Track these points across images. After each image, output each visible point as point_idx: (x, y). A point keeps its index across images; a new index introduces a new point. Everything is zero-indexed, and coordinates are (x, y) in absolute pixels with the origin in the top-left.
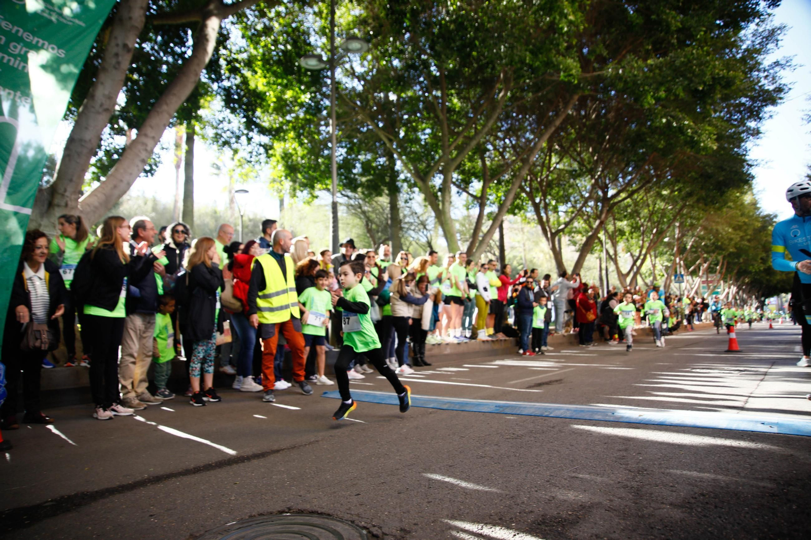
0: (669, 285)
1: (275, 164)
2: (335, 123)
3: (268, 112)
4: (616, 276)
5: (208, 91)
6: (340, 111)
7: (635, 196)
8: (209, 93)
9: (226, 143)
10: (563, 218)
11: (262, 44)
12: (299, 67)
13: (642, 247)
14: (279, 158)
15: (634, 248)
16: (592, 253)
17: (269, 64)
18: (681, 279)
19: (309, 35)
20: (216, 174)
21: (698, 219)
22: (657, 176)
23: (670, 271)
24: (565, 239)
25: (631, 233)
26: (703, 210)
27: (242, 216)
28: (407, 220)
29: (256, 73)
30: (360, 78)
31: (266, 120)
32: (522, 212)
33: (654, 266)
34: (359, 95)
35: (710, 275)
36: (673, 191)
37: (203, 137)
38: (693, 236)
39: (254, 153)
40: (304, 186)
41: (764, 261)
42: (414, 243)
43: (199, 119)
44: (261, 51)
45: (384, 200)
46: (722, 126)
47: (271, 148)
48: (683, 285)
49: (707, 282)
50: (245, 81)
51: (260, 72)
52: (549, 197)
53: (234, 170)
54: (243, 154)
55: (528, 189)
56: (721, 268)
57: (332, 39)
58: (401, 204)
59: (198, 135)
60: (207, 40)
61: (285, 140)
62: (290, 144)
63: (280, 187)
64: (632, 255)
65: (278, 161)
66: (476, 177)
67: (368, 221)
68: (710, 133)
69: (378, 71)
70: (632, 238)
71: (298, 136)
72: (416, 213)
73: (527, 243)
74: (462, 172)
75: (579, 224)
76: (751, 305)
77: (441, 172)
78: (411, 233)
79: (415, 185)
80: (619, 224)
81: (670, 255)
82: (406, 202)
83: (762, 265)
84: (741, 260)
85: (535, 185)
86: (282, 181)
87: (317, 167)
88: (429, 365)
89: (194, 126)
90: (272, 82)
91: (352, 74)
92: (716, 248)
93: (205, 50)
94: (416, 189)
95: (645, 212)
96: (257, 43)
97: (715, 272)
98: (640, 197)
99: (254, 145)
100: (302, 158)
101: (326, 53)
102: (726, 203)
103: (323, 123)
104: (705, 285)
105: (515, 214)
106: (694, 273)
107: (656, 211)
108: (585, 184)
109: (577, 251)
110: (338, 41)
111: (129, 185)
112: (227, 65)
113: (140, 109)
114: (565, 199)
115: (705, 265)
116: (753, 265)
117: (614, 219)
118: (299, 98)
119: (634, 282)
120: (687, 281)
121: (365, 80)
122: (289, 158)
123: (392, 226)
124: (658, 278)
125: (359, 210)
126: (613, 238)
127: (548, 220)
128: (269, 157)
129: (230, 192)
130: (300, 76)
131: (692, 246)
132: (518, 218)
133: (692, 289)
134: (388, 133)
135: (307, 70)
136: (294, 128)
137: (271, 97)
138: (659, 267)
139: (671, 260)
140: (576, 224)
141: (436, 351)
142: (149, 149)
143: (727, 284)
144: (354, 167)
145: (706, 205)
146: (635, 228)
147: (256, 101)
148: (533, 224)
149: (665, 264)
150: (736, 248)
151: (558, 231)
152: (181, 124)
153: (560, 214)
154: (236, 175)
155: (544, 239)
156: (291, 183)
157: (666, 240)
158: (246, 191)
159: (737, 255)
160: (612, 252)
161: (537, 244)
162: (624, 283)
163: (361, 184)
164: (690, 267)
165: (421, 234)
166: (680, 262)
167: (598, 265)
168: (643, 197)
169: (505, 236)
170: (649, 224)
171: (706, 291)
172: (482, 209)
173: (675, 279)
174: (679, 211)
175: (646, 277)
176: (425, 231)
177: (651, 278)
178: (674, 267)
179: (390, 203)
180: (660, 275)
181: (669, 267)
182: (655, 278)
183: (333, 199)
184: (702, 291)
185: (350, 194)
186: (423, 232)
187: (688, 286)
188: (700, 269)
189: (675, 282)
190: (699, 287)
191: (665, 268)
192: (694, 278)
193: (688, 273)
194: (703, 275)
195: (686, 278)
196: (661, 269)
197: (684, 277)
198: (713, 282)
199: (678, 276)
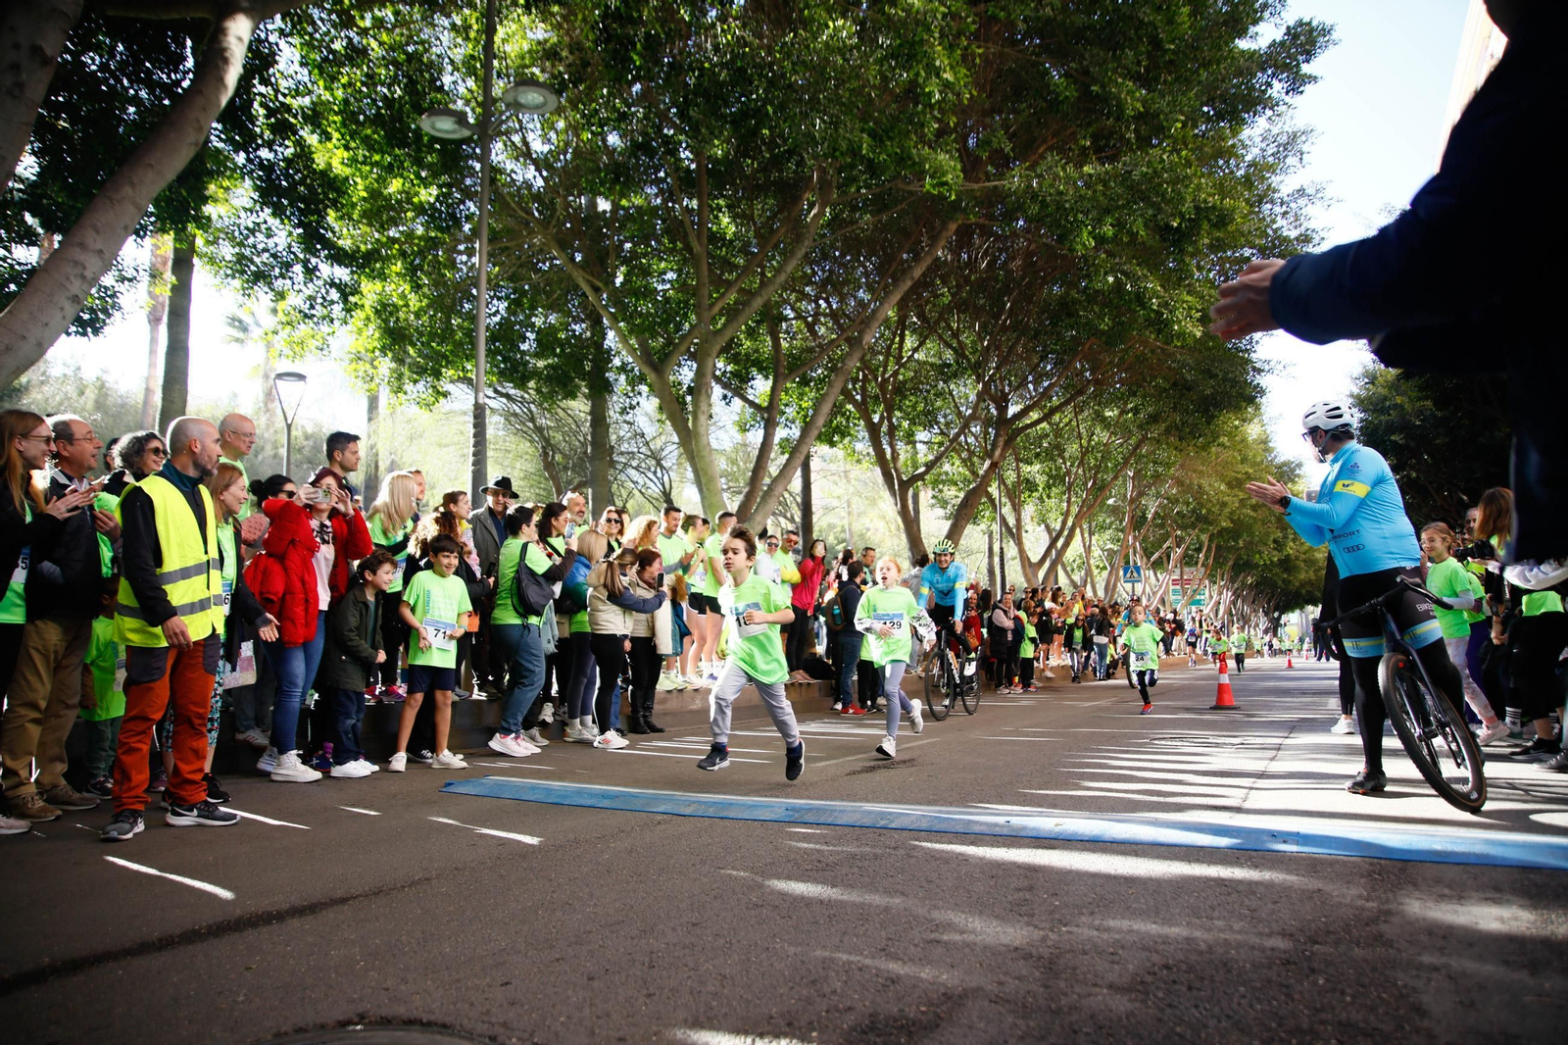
0: (1115, 586)
1: (360, 324)
2: (486, 248)
3: (351, 219)
4: (1019, 569)
5: (226, 168)
6: (498, 226)
7: (1056, 418)
8: (228, 173)
9: (260, 277)
10: (924, 455)
11: (344, 80)
12: (418, 132)
13: (1066, 514)
14: (368, 310)
15: (1052, 516)
16: (975, 523)
17: (357, 122)
18: (1135, 574)
19: (441, 71)
20: (237, 340)
21: (1168, 466)
22: (1097, 382)
23: (1118, 561)
24: (926, 496)
25: (1049, 487)
26: (1176, 448)
27: (289, 426)
28: (624, 447)
29: (329, 139)
30: (540, 164)
31: (347, 234)
32: (847, 440)
33: (1088, 549)
34: (537, 197)
35: (1186, 569)
36: (1123, 412)
37: (212, 260)
38: (1158, 495)
39: (320, 301)
40: (420, 371)
41: (1279, 545)
42: (636, 492)
43: (204, 223)
44: (340, 93)
45: (579, 406)
46: (1211, 296)
47: (356, 291)
48: (1139, 587)
49: (1181, 581)
50: (304, 154)
51: (336, 135)
52: (898, 413)
53: (276, 333)
54: (295, 300)
55: (858, 397)
56: (1207, 558)
57: (486, 84)
58: (613, 414)
59: (200, 256)
60: (226, 61)
61: (383, 277)
62: (393, 286)
63: (371, 371)
64: (1047, 527)
65: (368, 319)
66: (760, 370)
67: (547, 448)
68: (1190, 308)
69: (577, 153)
70: (1049, 497)
71: (412, 272)
72: (643, 435)
73: (855, 500)
74: (734, 359)
75: (952, 467)
76: (1257, 625)
77: (693, 357)
78: (632, 472)
79: (642, 379)
80: (1026, 468)
81: (1117, 530)
82: (624, 411)
83: (1275, 553)
84: (1241, 543)
85: (873, 389)
86: (373, 360)
87: (446, 334)
89: (194, 236)
90: (360, 159)
91: (524, 153)
92: (1199, 519)
93: (221, 81)
94: (644, 388)
95: (1073, 449)
96: (333, 79)
97: (1197, 563)
98: (1067, 420)
99: (320, 283)
100: (417, 315)
101: (473, 110)
102: (1215, 436)
103: (462, 247)
104: (1178, 587)
105: (832, 444)
106: (1157, 565)
107: (1093, 448)
108: (966, 390)
109: (947, 518)
110: (499, 87)
111: (41, 349)
112: (267, 117)
113: (72, 192)
114: (929, 419)
115: (1179, 551)
116: (1260, 553)
117: (1018, 460)
118: (417, 194)
119: (1052, 578)
120: (1147, 579)
121: (549, 167)
122: (391, 314)
123: (592, 459)
124: (1096, 572)
125: (531, 425)
126: (1014, 495)
127: (895, 456)
128: (348, 311)
129: (266, 376)
130: (418, 150)
131: (1156, 513)
132: (838, 452)
133: (1154, 593)
134: (592, 275)
135: (434, 139)
136: (403, 254)
137: (359, 190)
138: (1096, 552)
139: (1118, 541)
140: (947, 467)
141: (673, 704)
142: (89, 274)
143: (1216, 587)
144: (524, 339)
145: (1181, 439)
146: (1055, 479)
147: (326, 195)
148: (865, 464)
149: (1107, 547)
150: (1232, 521)
151: (914, 479)
152: (164, 231)
153: (919, 446)
154: (280, 341)
155: (886, 494)
156: (393, 365)
157: (1111, 501)
158: (301, 377)
159: (1234, 533)
160: (1012, 522)
161: (873, 502)
162: (1033, 580)
163: (536, 374)
164: (1153, 554)
165: (651, 475)
166: (1134, 543)
167: (987, 546)
168: (1071, 421)
169: (812, 486)
170: (1080, 471)
171: (1180, 597)
172: (771, 431)
173: (1125, 574)
174: (1135, 449)
175: (1073, 570)
176: (659, 470)
177: (1083, 572)
178: (1123, 553)
179: (591, 413)
180: (1098, 567)
181: (1115, 552)
182: (1089, 573)
183: (476, 398)
184: (1172, 598)
185: (512, 392)
186: (655, 473)
187: (1148, 589)
188: (1168, 557)
189: (1125, 581)
190: (1166, 590)
191: (1107, 554)
192: (1159, 574)
193: (1149, 565)
194: (1175, 569)
195: (1145, 574)
196: (1101, 557)
197: (1142, 572)
198: (1192, 583)
199: (1130, 570)
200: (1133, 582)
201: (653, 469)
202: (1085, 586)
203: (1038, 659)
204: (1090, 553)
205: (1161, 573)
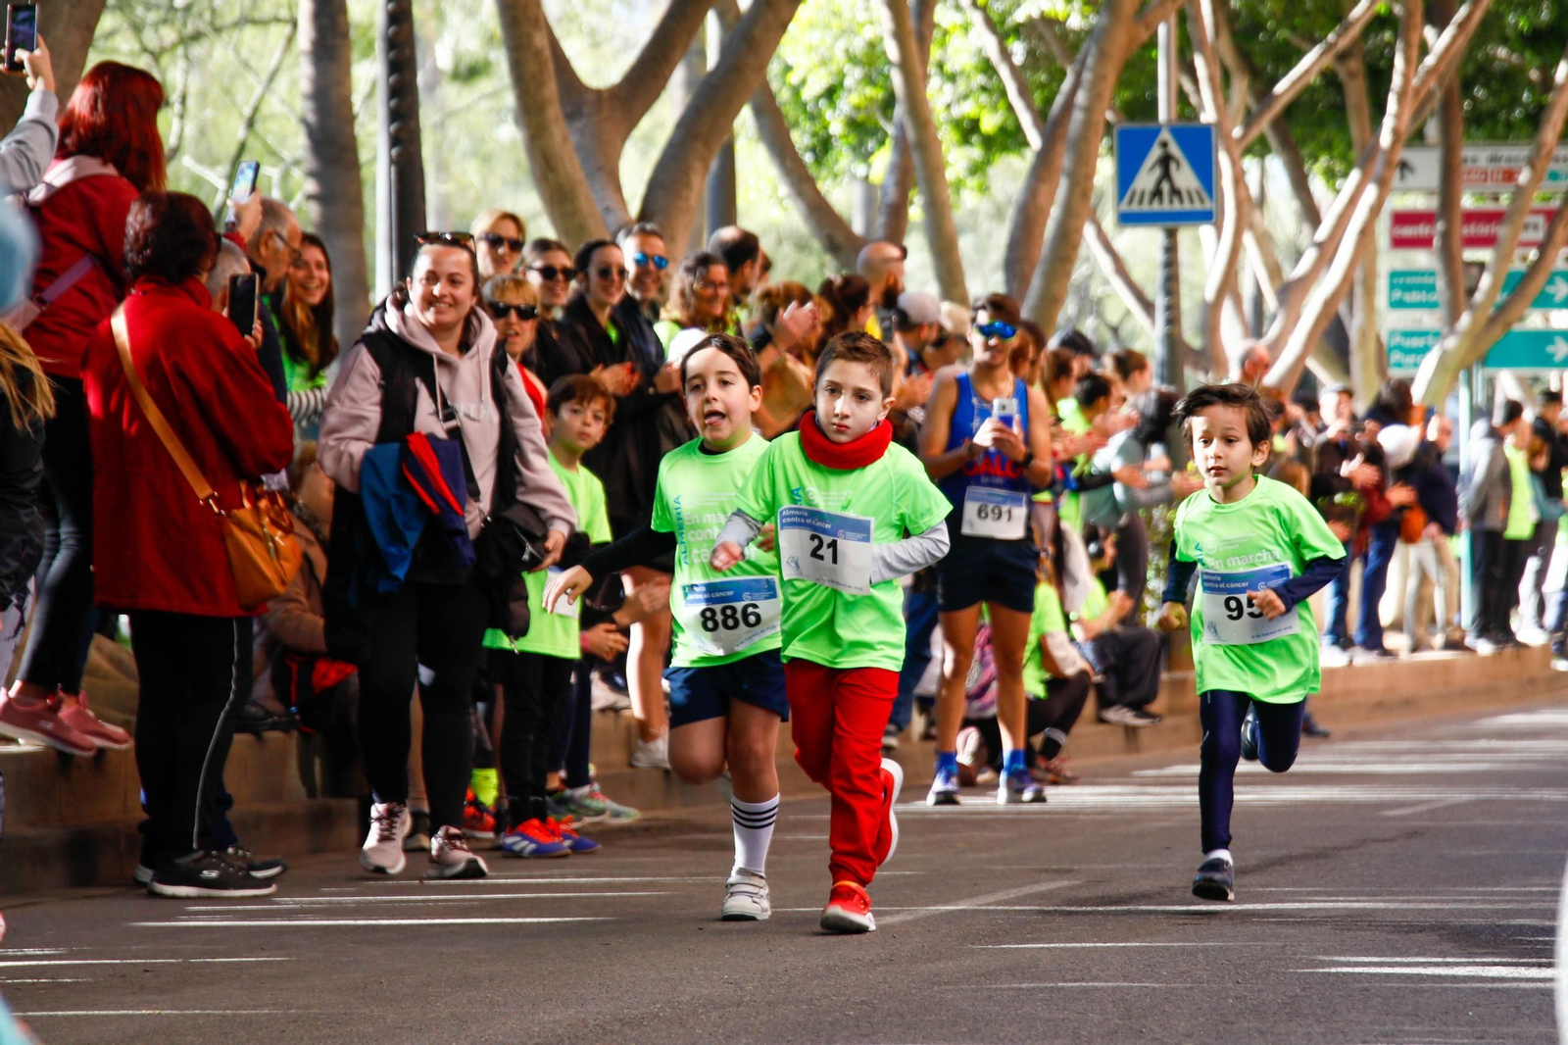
0: (1069, 243)
4: (509, 133)
18: (1185, 177)
23: (1079, 90)
35: (1477, 155)
49: (1443, 228)
104: (1423, 259)
115: (1438, 41)
119: (701, 187)
120: (1251, 205)
124: (957, 159)
133: (1290, 292)
162: (590, 198)
164: (1288, 57)
171: (1430, 320)
177: (883, 159)
178: (1120, 45)
180: (968, 130)
181: (1072, 43)
184: (1391, 321)
187: (1253, 268)
188: (1378, 79)
189: (1127, 219)
190: (1358, 274)
191: (1018, 50)
192: (1317, 185)
193: (1264, 125)
194: (1413, 156)
195: (1239, 179)
196: (988, 68)
197: (1223, 160)
198: (1502, 231)
199: (1156, 153)
200: (1171, 223)
202: (895, 227)
203: (613, 668)
204: (924, 41)
205: (1330, 175)
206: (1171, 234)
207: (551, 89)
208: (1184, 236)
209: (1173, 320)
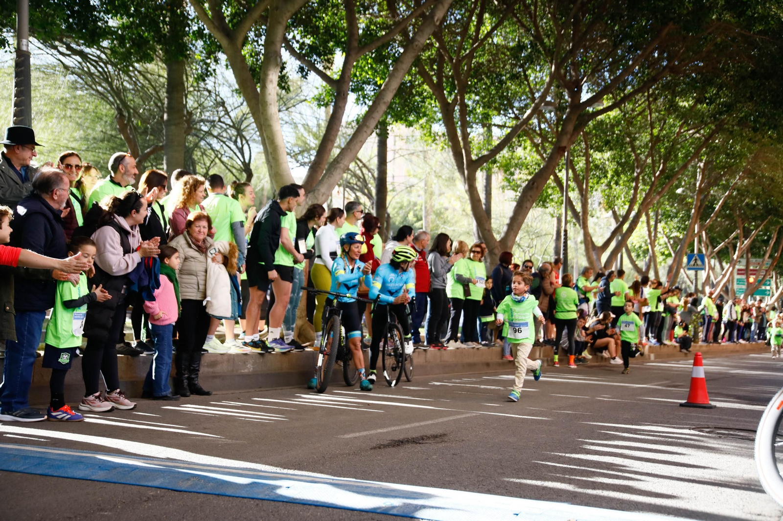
0: (678, 272)
7: (629, 106)
13: (632, 202)
15: (619, 202)
16: (544, 206)
18: (699, 262)
21: (741, 155)
22: (672, 69)
24: (498, 178)
25: (617, 173)
26: (750, 140)
28: (207, 115)
32: (423, 121)
33: (653, 239)
35: (753, 260)
36: (699, 101)
38: (725, 188)
42: (217, 160)
48: (703, 275)
49: (746, 272)
55: (435, 79)
56: (774, 250)
58: (190, 82)
64: (614, 213)
66: (338, 44)
67: (123, 108)
70: (617, 183)
72: (223, 104)
73: (433, 180)
74: (313, 32)
75: (525, 152)
79: (220, 48)
80: (597, 156)
81: (684, 219)
82: (202, 78)
85: (448, 71)
88: (208, 394)
95: (645, 137)
97: (764, 255)
98: (638, 109)
104: (742, 277)
105: (410, 124)
106: (723, 255)
107: (664, 137)
109: (514, 200)
114: (504, 104)
115: (745, 242)
117: (588, 147)
119: (616, 262)
120: (711, 267)
123: (171, 124)
124: (660, 258)
126: (580, 181)
131: (724, 206)
132: (416, 131)
133: (718, 281)
138: (662, 239)
139: (684, 229)
140: (520, 152)
145: (755, 130)
146: (624, 167)
149: (673, 235)
151: (482, 160)
153: (494, 129)
155: (457, 175)
157: (679, 191)
160: (578, 208)
161: (451, 179)
162: (595, 263)
163: (108, 32)
164: (718, 243)
165: (233, 147)
166: (700, 231)
167: (555, 229)
168: (644, 111)
169: (388, 164)
170: (649, 161)
172: (341, 104)
173: (689, 261)
174: (707, 140)
175: (638, 256)
176: (239, 140)
177: (647, 258)
178: (688, 241)
179: (170, 79)
180: (663, 254)
181: (679, 239)
182: (653, 258)
183: (19, 44)
184: (736, 287)
185: (87, 50)
186: (235, 142)
187: (712, 278)
188: (735, 247)
189: (689, 269)
190: (731, 278)
191: (672, 242)
192: (724, 264)
193: (714, 254)
194: (741, 260)
195: (709, 263)
196: (666, 244)
197: (706, 260)
198: (757, 273)
199: (694, 258)
200: (696, 270)
201: (234, 138)
202: (648, 269)
204: (655, 240)
205: (727, 263)
206: (696, 272)
207: (590, 246)
208: (699, 272)
209: (696, 286)
